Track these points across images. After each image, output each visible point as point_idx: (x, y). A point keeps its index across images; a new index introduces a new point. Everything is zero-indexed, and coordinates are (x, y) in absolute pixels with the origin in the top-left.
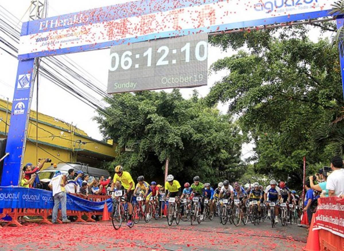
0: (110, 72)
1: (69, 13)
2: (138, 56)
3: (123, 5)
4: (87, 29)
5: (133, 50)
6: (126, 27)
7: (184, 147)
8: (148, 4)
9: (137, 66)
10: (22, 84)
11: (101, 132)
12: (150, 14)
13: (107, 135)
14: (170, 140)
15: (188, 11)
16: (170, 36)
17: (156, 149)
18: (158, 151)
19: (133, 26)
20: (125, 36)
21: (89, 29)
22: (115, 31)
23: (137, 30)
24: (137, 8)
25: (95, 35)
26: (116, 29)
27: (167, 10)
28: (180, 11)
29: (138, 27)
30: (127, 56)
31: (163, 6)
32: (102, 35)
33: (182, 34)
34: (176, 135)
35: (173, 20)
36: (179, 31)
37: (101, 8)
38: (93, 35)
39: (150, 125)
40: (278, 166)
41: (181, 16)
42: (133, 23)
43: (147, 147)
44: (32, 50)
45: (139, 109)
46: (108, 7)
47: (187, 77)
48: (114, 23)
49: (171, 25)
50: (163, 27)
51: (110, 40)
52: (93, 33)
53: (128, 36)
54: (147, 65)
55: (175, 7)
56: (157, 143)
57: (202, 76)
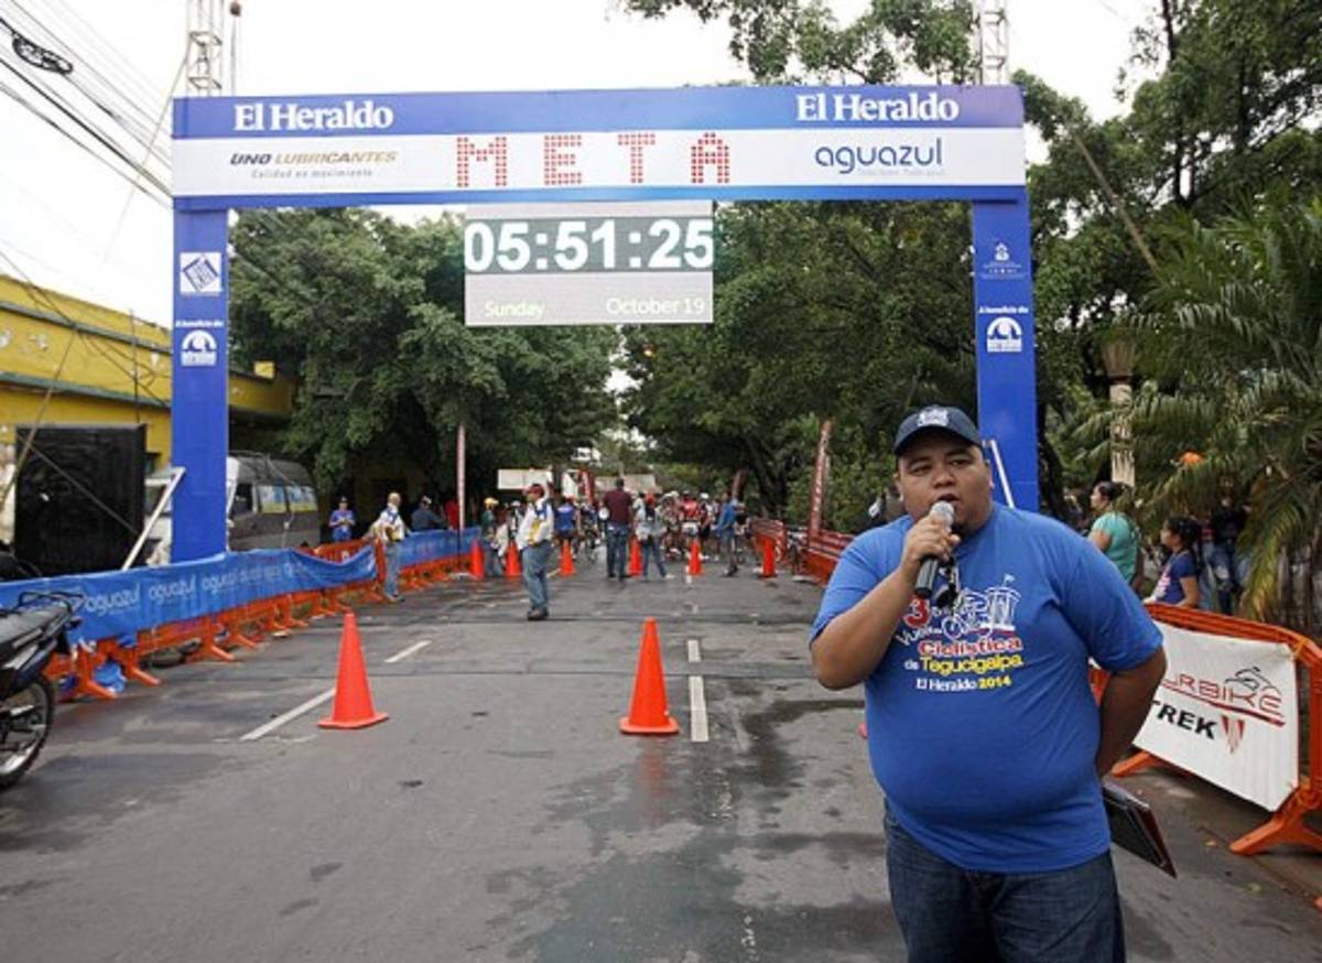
7: (509, 392)
17: (427, 399)
18: (432, 403)
20: (505, 183)
34: (486, 360)
40: (710, 422)
43: (397, 389)
51: (463, 188)
57: (702, 302)
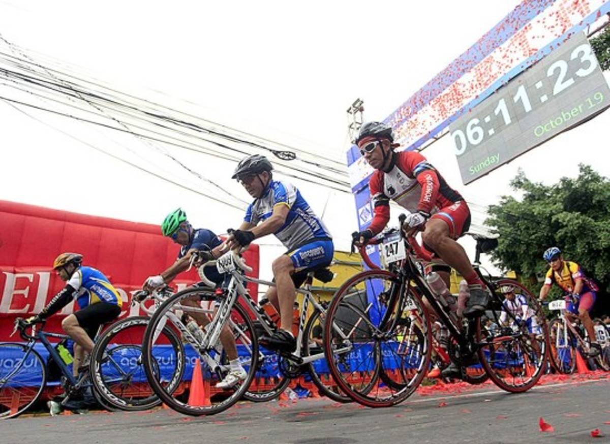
0: (458, 157)
1: (388, 115)
2: (487, 119)
3: (447, 69)
4: (413, 121)
5: (478, 114)
6: (459, 92)
8: (478, 49)
9: (491, 132)
10: (365, 218)
11: (495, 266)
12: (485, 59)
13: (505, 268)
14: (602, 242)
15: (539, 22)
16: (524, 69)
18: (590, 266)
19: (468, 86)
20: (462, 104)
21: (416, 120)
22: (447, 105)
23: (475, 88)
24: (464, 63)
25: (425, 123)
26: (447, 102)
27: (506, 40)
28: (526, 28)
29: (475, 82)
30: (473, 126)
31: (498, 39)
32: (433, 119)
33: (541, 56)
35: (520, 47)
36: (535, 54)
37: (421, 89)
38: (423, 124)
39: (560, 230)
41: (529, 35)
42: (466, 82)
44: (363, 175)
45: (535, 214)
46: (429, 84)
47: (575, 109)
48: (442, 97)
49: (520, 54)
50: (509, 63)
51: (446, 119)
52: (421, 122)
53: (465, 102)
54: (505, 123)
55: (516, 29)
56: (583, 254)
57: (601, 94)
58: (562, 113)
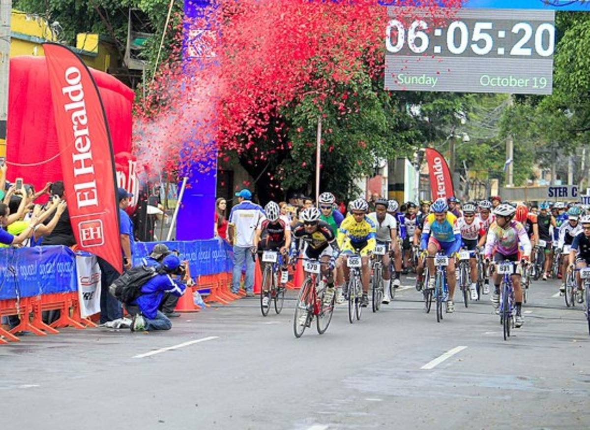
2: (438, 32)
9: (437, 49)
30: (418, 29)
47: (522, 80)
57: (545, 80)
58: (511, 77)
